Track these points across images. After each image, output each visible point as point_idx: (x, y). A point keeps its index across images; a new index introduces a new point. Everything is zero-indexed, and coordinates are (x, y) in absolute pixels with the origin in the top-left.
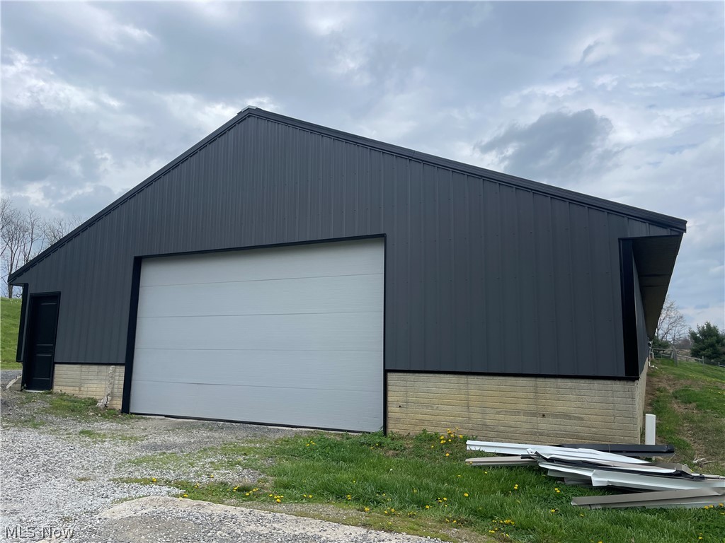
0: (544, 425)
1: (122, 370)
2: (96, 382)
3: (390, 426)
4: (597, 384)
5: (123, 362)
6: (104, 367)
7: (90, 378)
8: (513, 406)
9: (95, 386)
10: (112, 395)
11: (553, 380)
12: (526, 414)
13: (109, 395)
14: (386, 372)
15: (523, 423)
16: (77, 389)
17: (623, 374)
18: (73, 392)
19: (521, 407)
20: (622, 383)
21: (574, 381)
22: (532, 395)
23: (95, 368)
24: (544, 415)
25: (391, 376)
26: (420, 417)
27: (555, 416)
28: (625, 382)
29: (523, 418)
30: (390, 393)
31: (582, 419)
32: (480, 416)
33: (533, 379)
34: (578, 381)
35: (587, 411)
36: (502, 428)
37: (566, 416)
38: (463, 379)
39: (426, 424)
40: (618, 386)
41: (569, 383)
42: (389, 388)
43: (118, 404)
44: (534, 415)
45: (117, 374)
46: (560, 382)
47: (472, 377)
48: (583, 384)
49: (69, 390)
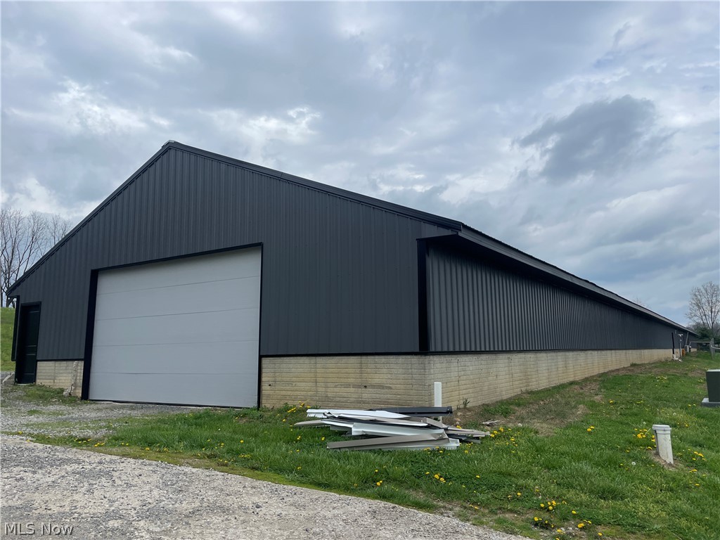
0: (367, 394)
1: (81, 364)
2: (65, 375)
3: (264, 401)
4: (401, 359)
5: (83, 357)
6: (70, 363)
7: (61, 371)
8: (346, 380)
9: (64, 378)
10: (75, 385)
11: (372, 357)
12: (354, 386)
13: (72, 385)
14: (261, 357)
15: (352, 393)
16: (52, 381)
17: (417, 350)
18: (49, 384)
19: (351, 380)
20: (417, 357)
21: (386, 357)
22: (358, 371)
23: (64, 364)
24: (365, 387)
25: (265, 361)
26: (284, 393)
27: (373, 386)
28: (420, 356)
29: (352, 390)
30: (263, 375)
31: (390, 388)
32: (323, 389)
33: (359, 357)
34: (389, 357)
35: (394, 381)
36: (338, 399)
37: (381, 387)
38: (313, 360)
39: (288, 398)
40: (414, 359)
41: (383, 359)
42: (264, 370)
43: (79, 393)
44: (359, 387)
45: (79, 368)
46: (377, 358)
47: (319, 358)
48: (392, 359)
49: (47, 383)
